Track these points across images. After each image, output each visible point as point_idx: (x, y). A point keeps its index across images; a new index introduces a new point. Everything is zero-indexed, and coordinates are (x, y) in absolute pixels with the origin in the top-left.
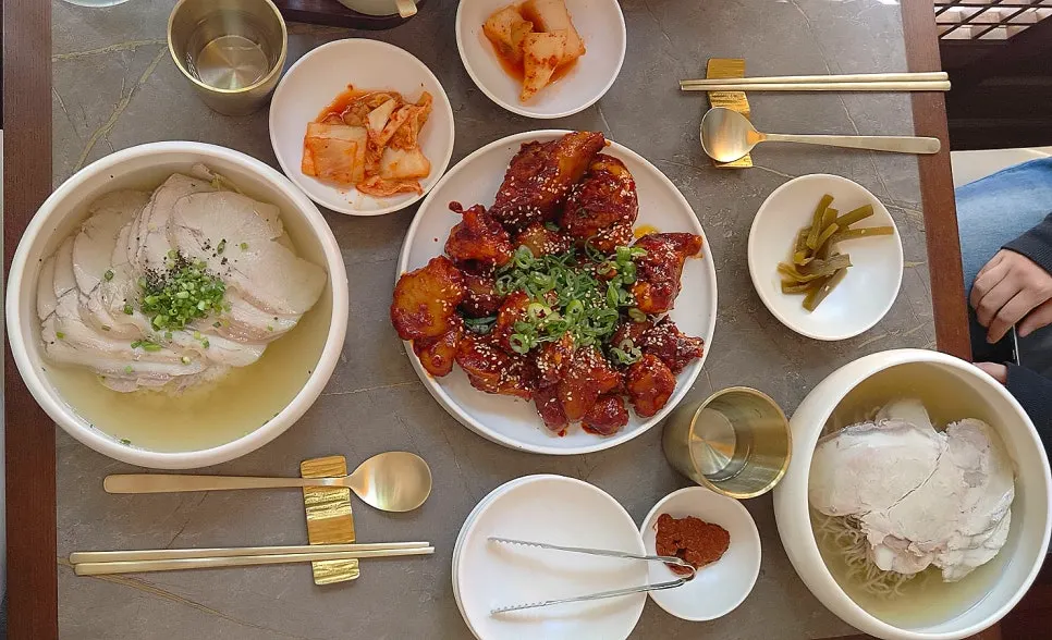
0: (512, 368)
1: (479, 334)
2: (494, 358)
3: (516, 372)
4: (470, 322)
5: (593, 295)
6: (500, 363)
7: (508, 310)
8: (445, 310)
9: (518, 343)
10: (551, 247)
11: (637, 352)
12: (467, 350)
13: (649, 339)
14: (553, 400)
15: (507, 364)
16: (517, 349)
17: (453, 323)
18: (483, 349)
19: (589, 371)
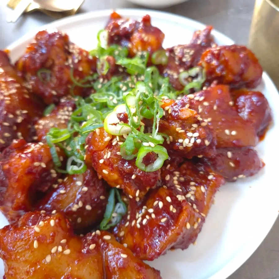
0: (178, 188)
1: (123, 218)
2: (161, 204)
3: (185, 184)
4: (104, 223)
5: (127, 85)
6: (169, 199)
7: (101, 161)
8: (67, 252)
9: (149, 159)
10: (64, 114)
11: (194, 71)
12: (137, 239)
13: (184, 60)
14: (230, 154)
15: (172, 193)
16: (158, 164)
17: (92, 246)
18: (143, 217)
19: (206, 104)
